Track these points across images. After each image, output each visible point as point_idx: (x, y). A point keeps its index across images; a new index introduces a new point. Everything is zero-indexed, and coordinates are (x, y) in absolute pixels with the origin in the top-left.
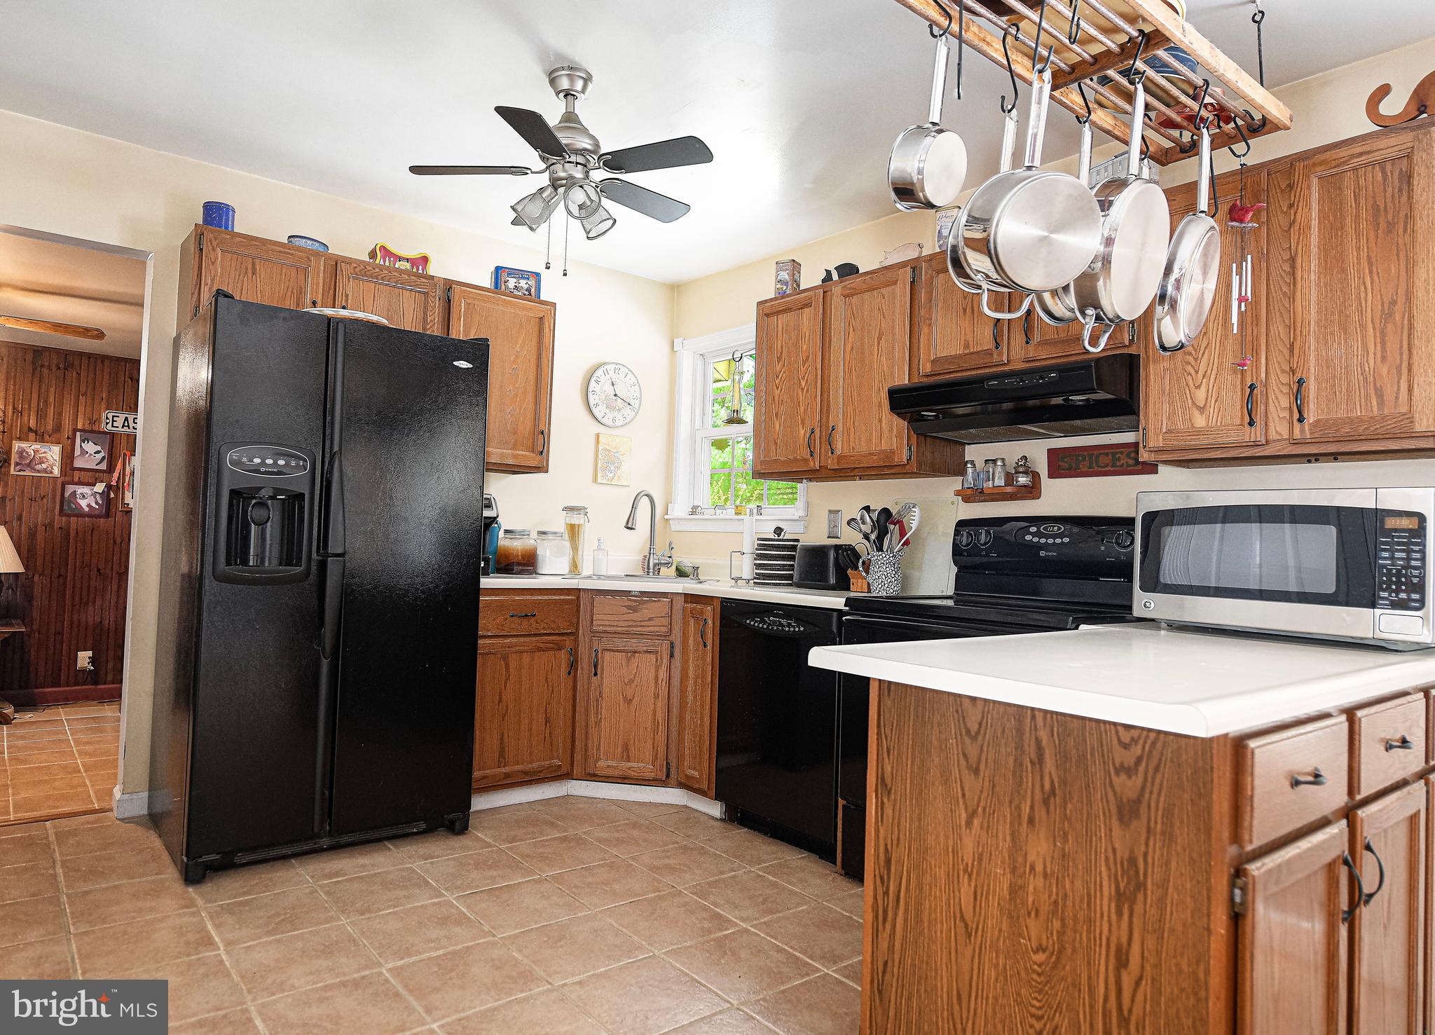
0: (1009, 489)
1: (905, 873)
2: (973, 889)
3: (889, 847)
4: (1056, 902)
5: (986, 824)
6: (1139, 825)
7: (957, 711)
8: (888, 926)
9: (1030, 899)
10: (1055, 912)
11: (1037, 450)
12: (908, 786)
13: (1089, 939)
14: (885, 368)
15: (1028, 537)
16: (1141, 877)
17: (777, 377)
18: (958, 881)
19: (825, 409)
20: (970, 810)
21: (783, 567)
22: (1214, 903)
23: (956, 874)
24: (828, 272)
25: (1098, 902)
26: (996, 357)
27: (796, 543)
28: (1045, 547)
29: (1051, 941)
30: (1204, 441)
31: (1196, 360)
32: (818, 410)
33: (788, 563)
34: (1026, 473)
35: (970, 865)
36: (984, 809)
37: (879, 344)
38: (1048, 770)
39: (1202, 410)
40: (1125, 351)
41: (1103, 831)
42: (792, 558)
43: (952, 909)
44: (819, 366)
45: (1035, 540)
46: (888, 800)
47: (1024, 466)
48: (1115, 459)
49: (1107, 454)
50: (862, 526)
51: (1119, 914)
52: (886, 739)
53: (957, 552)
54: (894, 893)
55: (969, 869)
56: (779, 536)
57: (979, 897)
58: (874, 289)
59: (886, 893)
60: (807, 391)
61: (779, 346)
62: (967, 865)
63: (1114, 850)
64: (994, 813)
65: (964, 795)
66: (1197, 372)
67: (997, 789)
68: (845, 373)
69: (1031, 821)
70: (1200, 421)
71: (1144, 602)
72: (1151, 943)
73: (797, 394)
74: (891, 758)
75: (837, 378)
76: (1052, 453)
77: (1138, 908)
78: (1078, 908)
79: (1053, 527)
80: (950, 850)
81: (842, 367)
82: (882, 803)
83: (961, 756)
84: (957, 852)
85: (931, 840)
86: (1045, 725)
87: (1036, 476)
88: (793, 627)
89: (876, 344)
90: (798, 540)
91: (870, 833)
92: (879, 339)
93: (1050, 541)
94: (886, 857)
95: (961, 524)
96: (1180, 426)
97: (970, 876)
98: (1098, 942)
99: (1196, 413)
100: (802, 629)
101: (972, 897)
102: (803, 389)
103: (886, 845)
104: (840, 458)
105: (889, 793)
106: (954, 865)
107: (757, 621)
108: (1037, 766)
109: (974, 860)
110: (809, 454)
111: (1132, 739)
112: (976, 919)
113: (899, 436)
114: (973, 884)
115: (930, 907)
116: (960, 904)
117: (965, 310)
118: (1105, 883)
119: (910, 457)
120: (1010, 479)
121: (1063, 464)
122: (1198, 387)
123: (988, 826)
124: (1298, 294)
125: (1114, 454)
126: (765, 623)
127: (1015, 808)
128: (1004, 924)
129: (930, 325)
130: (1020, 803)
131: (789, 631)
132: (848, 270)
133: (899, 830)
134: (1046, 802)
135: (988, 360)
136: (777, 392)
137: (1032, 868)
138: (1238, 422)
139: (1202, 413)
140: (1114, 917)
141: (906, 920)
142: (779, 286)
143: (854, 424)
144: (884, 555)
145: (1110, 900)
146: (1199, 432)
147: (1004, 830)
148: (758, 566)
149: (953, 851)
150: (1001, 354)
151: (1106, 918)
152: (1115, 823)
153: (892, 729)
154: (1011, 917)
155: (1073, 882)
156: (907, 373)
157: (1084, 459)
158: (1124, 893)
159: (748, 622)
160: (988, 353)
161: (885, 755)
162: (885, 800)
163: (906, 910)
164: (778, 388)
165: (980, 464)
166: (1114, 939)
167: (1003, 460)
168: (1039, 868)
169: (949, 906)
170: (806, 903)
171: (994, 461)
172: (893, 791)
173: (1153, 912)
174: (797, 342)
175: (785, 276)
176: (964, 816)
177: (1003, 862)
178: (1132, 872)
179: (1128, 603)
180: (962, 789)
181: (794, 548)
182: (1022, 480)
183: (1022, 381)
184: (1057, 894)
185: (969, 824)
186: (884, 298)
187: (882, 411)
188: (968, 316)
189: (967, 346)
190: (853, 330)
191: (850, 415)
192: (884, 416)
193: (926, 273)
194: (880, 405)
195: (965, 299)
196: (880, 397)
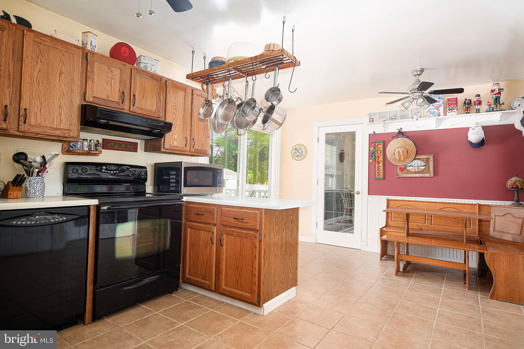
14: (64, 90)
15: (103, 171)
26: (121, 106)
28: (110, 174)
32: (11, 95)
37: (60, 77)
45: (106, 171)
47: (100, 144)
52: (265, 225)
58: (57, 48)
66: (175, 130)
70: (175, 143)
74: (265, 229)
76: (104, 140)
79: (112, 167)
89: (58, 76)
92: (60, 75)
93: (112, 172)
99: (175, 141)
117: (108, 83)
119: (79, 134)
121: (109, 145)
122: (175, 134)
125: (126, 145)
135: (118, 106)
138: (183, 146)
143: (40, 111)
150: (123, 106)
157: (116, 144)
160: (118, 103)
162: (264, 239)
167: (93, 140)
186: (64, 56)
187: (61, 109)
188: (109, 85)
189: (108, 97)
190: (41, 62)
191: (38, 105)
192: (63, 113)
193: (91, 59)
194: (60, 107)
195: (108, 78)
196: (61, 104)
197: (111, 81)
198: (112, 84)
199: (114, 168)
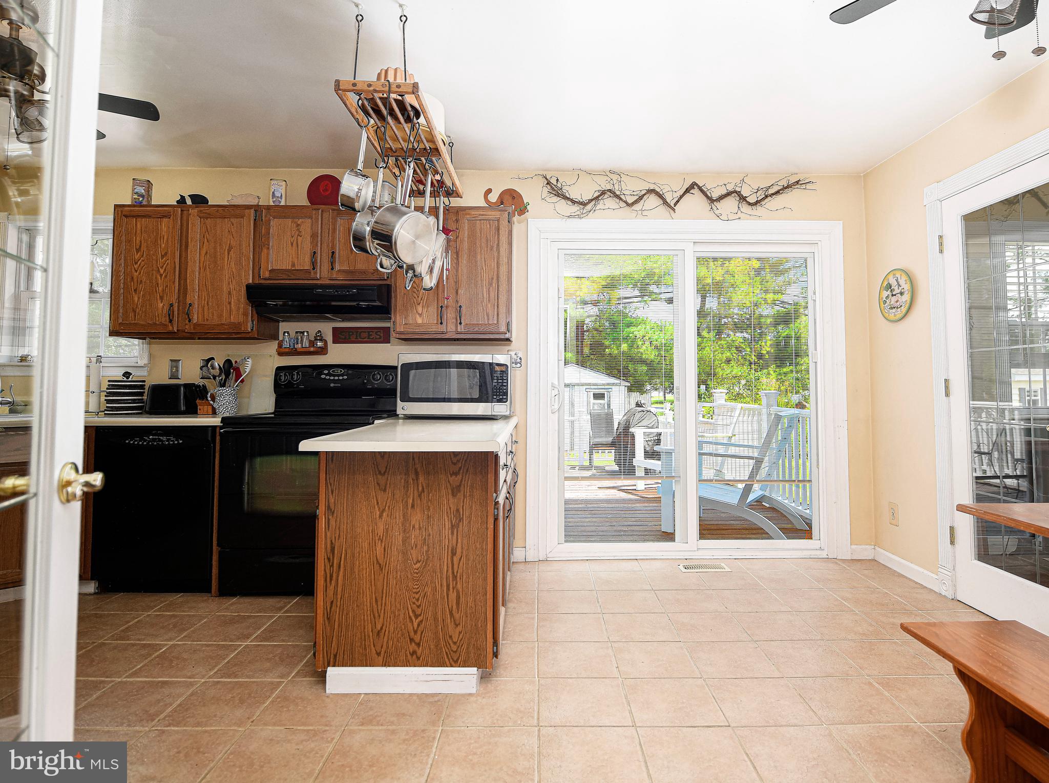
0: (312, 349)
1: (344, 551)
2: (383, 547)
3: (333, 541)
4: (425, 539)
5: (390, 514)
6: (460, 495)
7: (374, 463)
8: (333, 582)
9: (413, 541)
10: (424, 543)
11: (326, 328)
12: (345, 507)
13: (440, 549)
14: (234, 270)
15: (323, 376)
16: (461, 516)
17: (136, 263)
18: (375, 545)
19: (183, 291)
20: (381, 509)
21: (134, 401)
22: (489, 517)
23: (374, 543)
24: (183, 198)
25: (444, 532)
26: (312, 275)
27: (143, 383)
28: (334, 381)
29: (423, 557)
30: (422, 330)
31: (418, 291)
32: (176, 291)
33: (137, 398)
34: (321, 340)
35: (381, 536)
36: (389, 507)
37: (229, 254)
38: (420, 482)
39: (420, 315)
40: (384, 282)
41: (445, 501)
42: (141, 394)
43: (372, 560)
44: (177, 261)
45: (328, 377)
46: (333, 517)
47: (319, 337)
48: (369, 335)
49: (365, 332)
50: (212, 370)
51: (452, 533)
52: (331, 485)
53: (277, 385)
54: (337, 564)
55: (381, 537)
56: (128, 378)
57: (386, 550)
58: (225, 218)
59: (332, 566)
60: (166, 276)
61: (138, 242)
62: (380, 536)
63: (450, 508)
64: (394, 507)
65: (378, 503)
66: (418, 297)
67: (395, 497)
68: (200, 269)
69: (413, 506)
70: (419, 321)
71: (403, 408)
72: (465, 541)
73: (156, 278)
74: (334, 495)
75: (193, 271)
76: (334, 329)
77: (460, 529)
78: (435, 538)
79: (338, 370)
80: (371, 531)
81: (198, 265)
82: (329, 519)
83: (376, 485)
84: (374, 531)
85: (359, 530)
86: (419, 462)
87: (326, 342)
88: (172, 441)
89: (226, 253)
90: (144, 381)
91: (321, 538)
92: (229, 251)
93: (336, 378)
94: (331, 547)
95: (279, 369)
96: (411, 322)
97: (382, 541)
98: (444, 549)
99: (418, 316)
100: (181, 442)
101: (383, 550)
102: (161, 275)
103: (331, 541)
104: (196, 325)
105: (333, 513)
106: (372, 539)
107: (136, 441)
108: (416, 481)
109: (384, 533)
110: (168, 320)
111: (457, 460)
112: (385, 561)
113: (245, 314)
114: (383, 545)
115: (359, 563)
116: (376, 556)
117: (292, 244)
118: (447, 523)
119: (253, 327)
120: (312, 343)
121: (341, 336)
123: (391, 515)
124: (460, 268)
125: (369, 332)
126: (145, 441)
127: (405, 503)
128: (400, 557)
129: (268, 248)
130: (407, 500)
131: (169, 444)
132: (199, 200)
133: (339, 531)
134: (420, 496)
135: (308, 276)
136: (136, 274)
137: (414, 527)
138: (436, 322)
139: (420, 317)
140: (450, 536)
141: (344, 576)
142: (136, 196)
143: (208, 303)
144: (227, 389)
145: (449, 529)
146: (419, 325)
147: (399, 514)
148: (108, 401)
149: (372, 531)
150: (316, 273)
151: (447, 537)
152: (450, 496)
153: (334, 480)
154: (403, 553)
155: (432, 527)
156: (251, 276)
157: (353, 334)
158: (455, 525)
159: (127, 442)
160: (308, 271)
161: (330, 494)
162: (330, 517)
163: (345, 570)
164: (136, 271)
165: (293, 334)
166: (450, 546)
167: (307, 332)
168: (417, 526)
169: (370, 559)
170: (205, 618)
171: (303, 333)
172: (335, 512)
173: (466, 529)
174: (156, 241)
175: (141, 190)
176: (378, 513)
177: (399, 529)
178: (458, 515)
179: (393, 409)
180: (377, 501)
181: (142, 387)
182: (319, 344)
183: (337, 291)
184: (426, 535)
185: (381, 516)
186: (233, 225)
187: (231, 297)
188: (294, 247)
189: (293, 265)
190: (208, 241)
191: (205, 297)
192: (233, 301)
193: (266, 216)
194: (230, 293)
195: (292, 237)
196: (230, 289)
197: (297, 240)
198: (299, 244)
199: (341, 371)
